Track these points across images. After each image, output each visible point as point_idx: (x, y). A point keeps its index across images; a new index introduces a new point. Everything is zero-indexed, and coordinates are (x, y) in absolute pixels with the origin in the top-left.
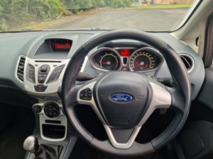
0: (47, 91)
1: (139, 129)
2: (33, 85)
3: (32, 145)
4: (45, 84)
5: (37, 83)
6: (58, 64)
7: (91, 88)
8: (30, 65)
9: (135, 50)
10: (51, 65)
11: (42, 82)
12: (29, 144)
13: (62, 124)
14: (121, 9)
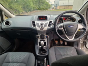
0: (44, 30)
1: (74, 35)
2: (39, 28)
3: (43, 43)
4: (43, 28)
5: (41, 28)
6: (46, 22)
7: (62, 25)
8: (37, 23)
9: (68, 18)
10: (44, 23)
11: (42, 27)
12: (42, 43)
13: (45, 41)
14: (44, 11)
